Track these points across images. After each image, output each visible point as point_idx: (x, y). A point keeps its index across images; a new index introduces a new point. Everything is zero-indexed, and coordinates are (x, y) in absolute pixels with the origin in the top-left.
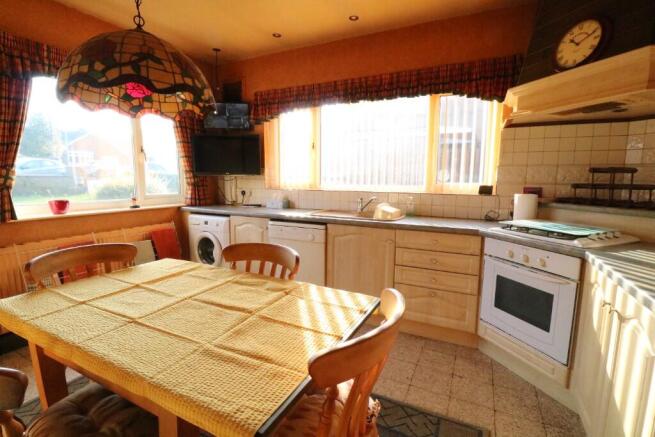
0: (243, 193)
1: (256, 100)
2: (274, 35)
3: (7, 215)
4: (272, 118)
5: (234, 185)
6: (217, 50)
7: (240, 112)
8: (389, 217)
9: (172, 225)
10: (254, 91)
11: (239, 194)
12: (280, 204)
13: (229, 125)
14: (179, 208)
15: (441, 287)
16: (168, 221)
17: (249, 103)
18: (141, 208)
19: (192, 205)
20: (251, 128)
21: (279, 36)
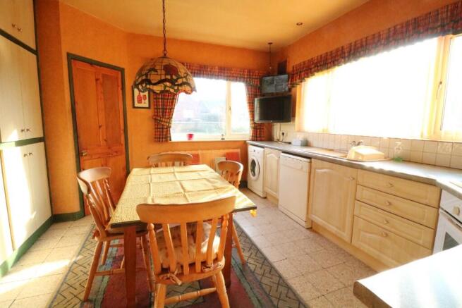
0: (283, 134)
1: (293, 71)
2: (297, 24)
3: (168, 139)
4: (301, 82)
5: (278, 129)
6: (270, 44)
7: (283, 81)
8: (360, 158)
9: (239, 151)
10: (292, 65)
11: (281, 134)
12: (299, 143)
13: (276, 90)
14: (245, 141)
15: (393, 230)
16: (237, 148)
17: (288, 74)
18: (226, 140)
19: (253, 140)
20: (290, 90)
21: (301, 24)
